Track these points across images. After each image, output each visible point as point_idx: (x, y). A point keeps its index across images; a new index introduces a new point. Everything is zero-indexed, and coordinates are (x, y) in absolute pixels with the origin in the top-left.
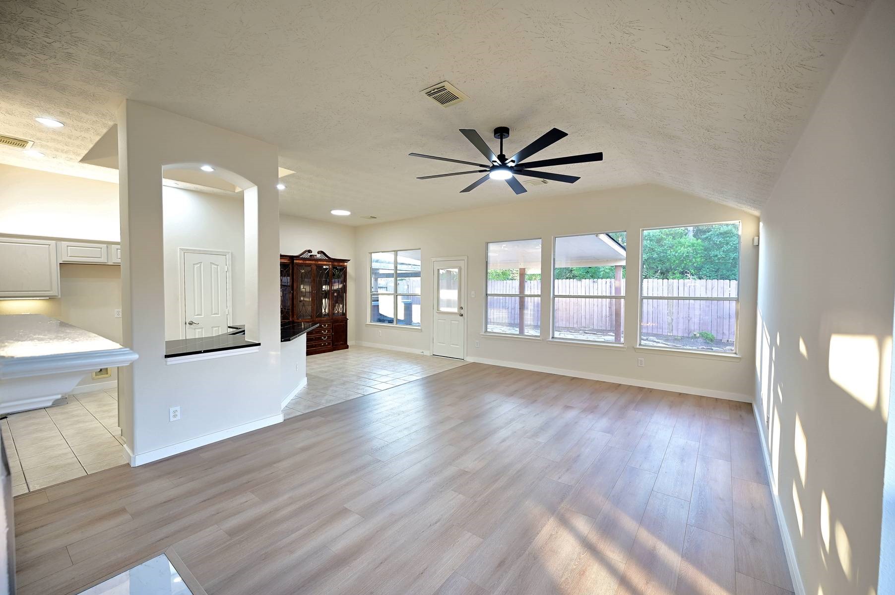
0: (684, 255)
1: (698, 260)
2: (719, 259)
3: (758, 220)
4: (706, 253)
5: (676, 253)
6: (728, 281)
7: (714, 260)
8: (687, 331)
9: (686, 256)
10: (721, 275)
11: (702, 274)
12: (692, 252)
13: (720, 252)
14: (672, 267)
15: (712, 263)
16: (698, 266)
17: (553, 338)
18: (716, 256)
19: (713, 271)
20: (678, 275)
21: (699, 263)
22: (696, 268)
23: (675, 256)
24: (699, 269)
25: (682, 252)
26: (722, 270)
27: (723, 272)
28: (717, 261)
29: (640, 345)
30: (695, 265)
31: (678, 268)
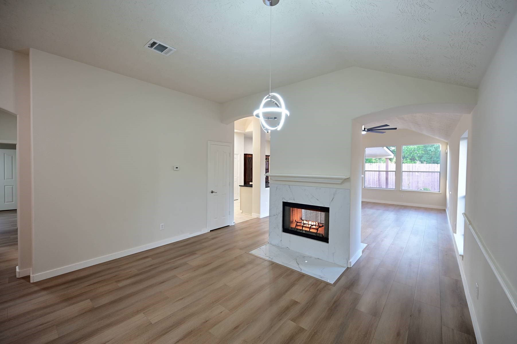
0: (412, 150)
1: (420, 152)
2: (432, 152)
3: (447, 144)
4: (424, 148)
5: (408, 148)
6: (437, 164)
7: (429, 152)
8: (417, 188)
9: (414, 150)
10: (433, 161)
11: (423, 160)
12: (417, 148)
13: (432, 148)
14: (406, 156)
15: (428, 154)
16: (420, 156)
17: (364, 187)
18: (431, 150)
19: (428, 158)
20: (409, 160)
21: (421, 154)
22: (419, 157)
23: (407, 150)
24: (420, 157)
25: (411, 148)
26: (434, 158)
27: (434, 159)
28: (431, 153)
29: (402, 189)
30: (419, 155)
31: (409, 157)
